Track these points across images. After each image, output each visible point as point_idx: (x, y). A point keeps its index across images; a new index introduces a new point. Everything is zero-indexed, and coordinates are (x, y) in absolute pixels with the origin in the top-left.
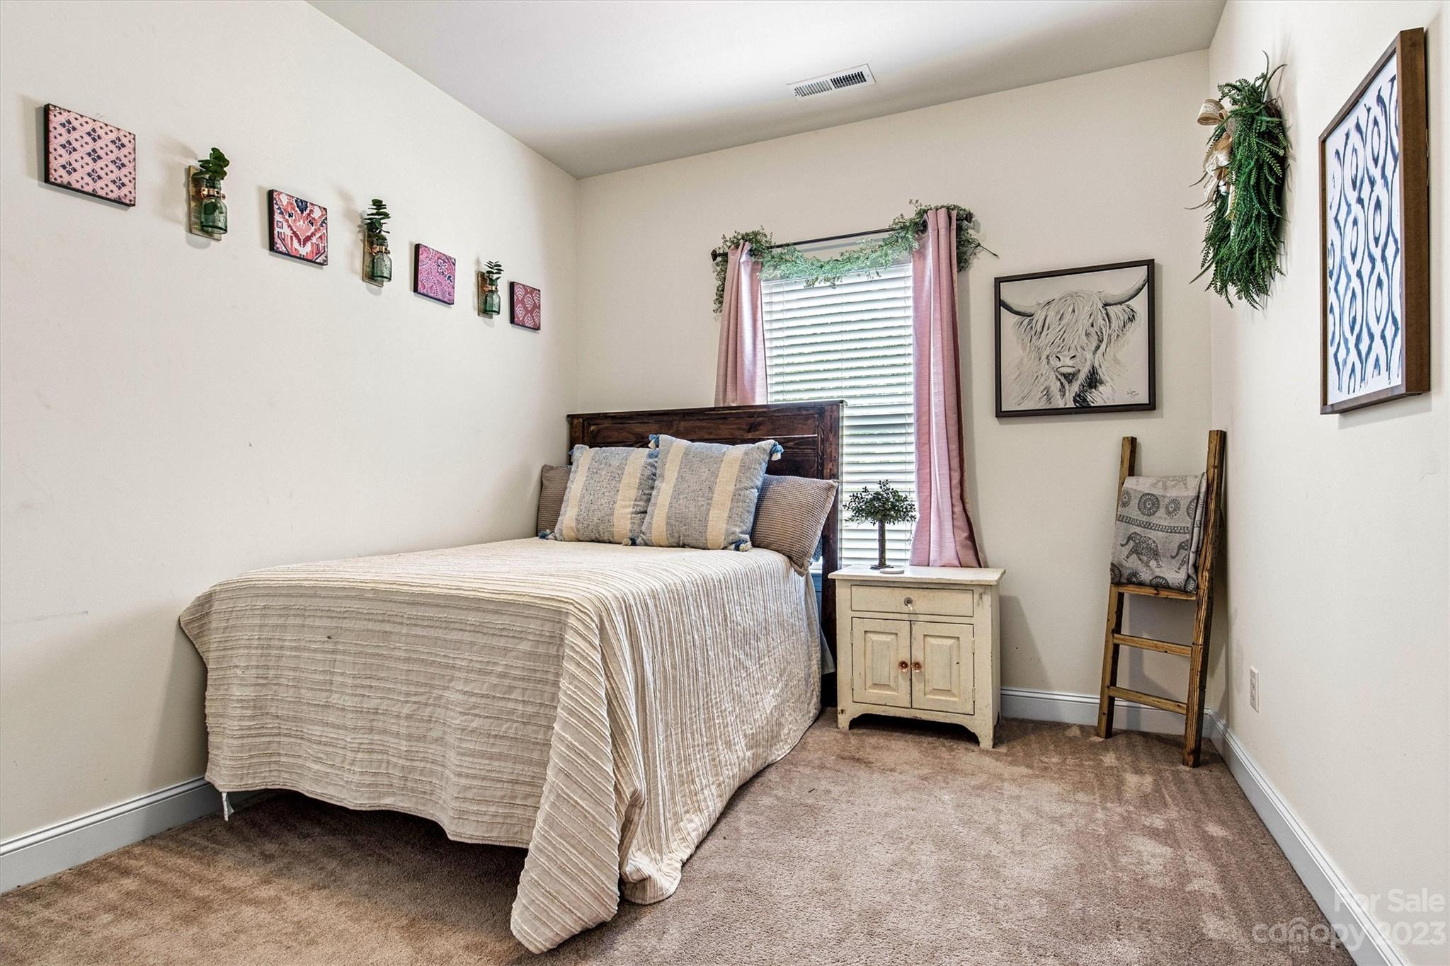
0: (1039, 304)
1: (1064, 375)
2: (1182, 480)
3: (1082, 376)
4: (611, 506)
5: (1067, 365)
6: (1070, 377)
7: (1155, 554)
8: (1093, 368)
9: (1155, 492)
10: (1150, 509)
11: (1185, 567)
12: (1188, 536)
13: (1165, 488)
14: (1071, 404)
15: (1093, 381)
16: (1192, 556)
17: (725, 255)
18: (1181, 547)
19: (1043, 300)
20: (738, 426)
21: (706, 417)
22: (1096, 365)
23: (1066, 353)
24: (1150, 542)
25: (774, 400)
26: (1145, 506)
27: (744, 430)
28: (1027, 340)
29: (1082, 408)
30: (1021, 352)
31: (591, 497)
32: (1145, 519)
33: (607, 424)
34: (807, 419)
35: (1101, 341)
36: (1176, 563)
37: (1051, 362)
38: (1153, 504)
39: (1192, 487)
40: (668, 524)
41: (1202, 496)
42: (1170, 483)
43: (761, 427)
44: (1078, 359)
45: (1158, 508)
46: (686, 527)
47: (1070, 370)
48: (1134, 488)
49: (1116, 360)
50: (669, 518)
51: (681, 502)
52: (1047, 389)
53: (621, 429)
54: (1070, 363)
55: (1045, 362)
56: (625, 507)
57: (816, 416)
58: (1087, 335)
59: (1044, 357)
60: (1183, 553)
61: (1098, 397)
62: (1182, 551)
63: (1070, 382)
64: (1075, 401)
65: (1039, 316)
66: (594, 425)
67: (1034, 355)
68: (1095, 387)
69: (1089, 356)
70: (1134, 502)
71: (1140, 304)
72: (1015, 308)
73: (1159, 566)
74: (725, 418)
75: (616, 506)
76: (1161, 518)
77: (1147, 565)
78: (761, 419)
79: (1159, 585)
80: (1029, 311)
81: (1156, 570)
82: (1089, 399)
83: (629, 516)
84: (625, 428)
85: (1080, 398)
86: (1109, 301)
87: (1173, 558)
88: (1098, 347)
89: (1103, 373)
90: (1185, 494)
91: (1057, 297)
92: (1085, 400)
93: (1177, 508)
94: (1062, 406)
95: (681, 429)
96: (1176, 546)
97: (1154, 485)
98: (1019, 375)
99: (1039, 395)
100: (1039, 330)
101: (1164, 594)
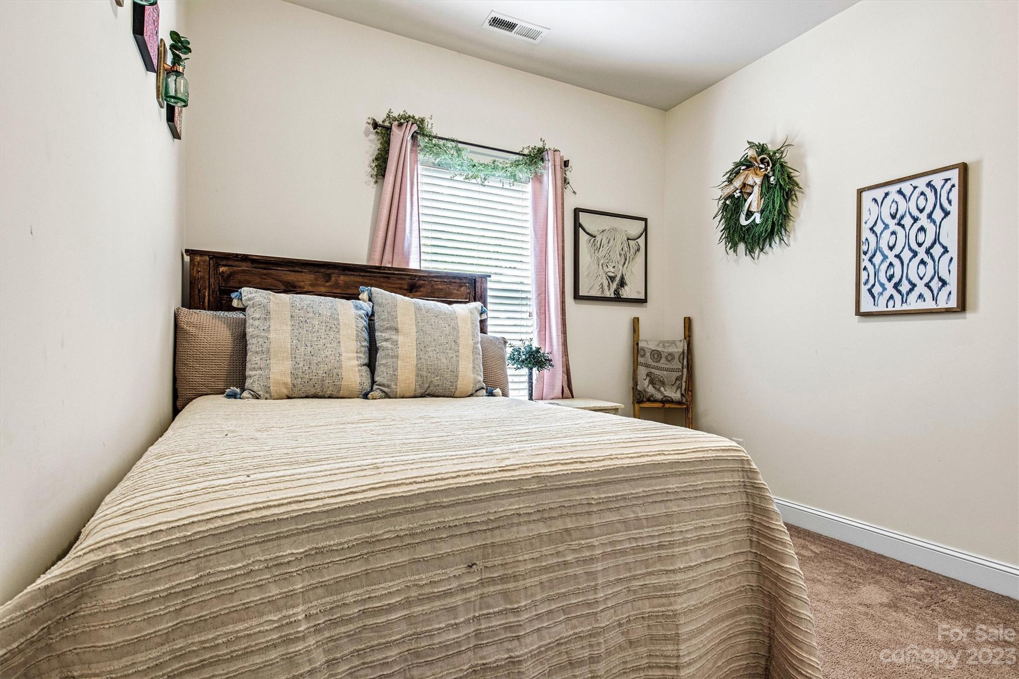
0: (599, 231)
1: (609, 276)
2: (673, 343)
3: (618, 279)
4: (338, 358)
5: (611, 271)
6: (612, 279)
7: (663, 383)
8: (622, 275)
9: (659, 349)
10: (657, 358)
11: (679, 390)
12: (680, 373)
13: (664, 346)
14: (613, 296)
15: (622, 283)
16: (684, 384)
17: (389, 129)
18: (677, 379)
19: (601, 229)
20: (400, 286)
21: (367, 274)
22: (624, 273)
23: (611, 263)
24: (660, 377)
25: (427, 266)
26: (654, 357)
27: (406, 290)
28: (593, 251)
29: (618, 299)
30: (589, 258)
31: (309, 349)
32: (655, 364)
33: (245, 266)
34: (461, 286)
35: (626, 260)
36: (674, 388)
37: (604, 268)
38: (658, 356)
39: (681, 347)
40: (417, 375)
41: (686, 352)
42: (666, 345)
43: (422, 289)
44: (616, 268)
45: (661, 358)
46: (438, 378)
47: (612, 275)
48: (647, 346)
49: (632, 272)
50: (419, 369)
51: (431, 354)
52: (602, 284)
53: (265, 275)
54: (612, 270)
55: (601, 268)
56: (350, 359)
57: (468, 285)
58: (620, 255)
59: (601, 264)
60: (678, 382)
61: (626, 293)
62: (677, 381)
63: (612, 282)
64: (615, 294)
65: (598, 238)
66: (224, 266)
67: (595, 262)
68: (623, 287)
69: (621, 268)
70: (648, 354)
71: (641, 241)
72: (587, 230)
73: (665, 390)
74: (388, 278)
75: (342, 358)
76: (663, 363)
77: (659, 390)
78: (422, 282)
79: (666, 401)
80: (594, 234)
81: (665, 392)
82: (621, 293)
83: (357, 369)
84: (271, 274)
85: (616, 292)
86: (630, 237)
87: (673, 385)
88: (625, 263)
89: (627, 279)
90: (676, 350)
91: (607, 228)
92: (619, 294)
93: (673, 358)
94: (608, 296)
95: (341, 282)
96: (674, 379)
97: (658, 345)
98: (589, 273)
99: (598, 288)
100: (599, 247)
101: (667, 406)
